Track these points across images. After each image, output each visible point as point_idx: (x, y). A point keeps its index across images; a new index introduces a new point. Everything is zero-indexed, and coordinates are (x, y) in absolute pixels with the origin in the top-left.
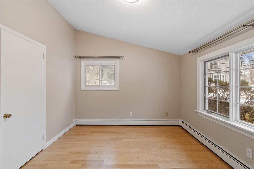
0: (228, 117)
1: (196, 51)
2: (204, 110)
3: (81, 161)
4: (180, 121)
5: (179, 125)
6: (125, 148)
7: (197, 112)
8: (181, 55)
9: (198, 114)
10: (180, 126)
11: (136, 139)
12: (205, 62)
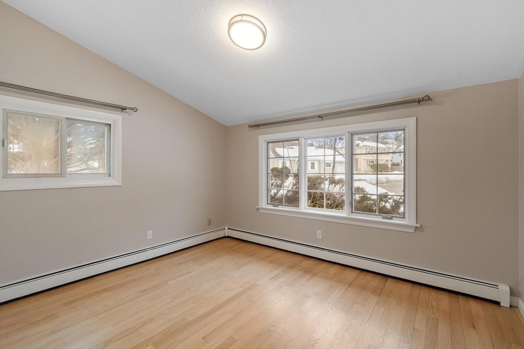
0: (298, 207)
1: (257, 126)
2: (268, 204)
3: (140, 344)
4: (226, 228)
5: (227, 235)
6: (192, 289)
7: (258, 209)
8: (227, 125)
9: (261, 211)
10: (228, 237)
11: (190, 272)
12: (268, 143)
